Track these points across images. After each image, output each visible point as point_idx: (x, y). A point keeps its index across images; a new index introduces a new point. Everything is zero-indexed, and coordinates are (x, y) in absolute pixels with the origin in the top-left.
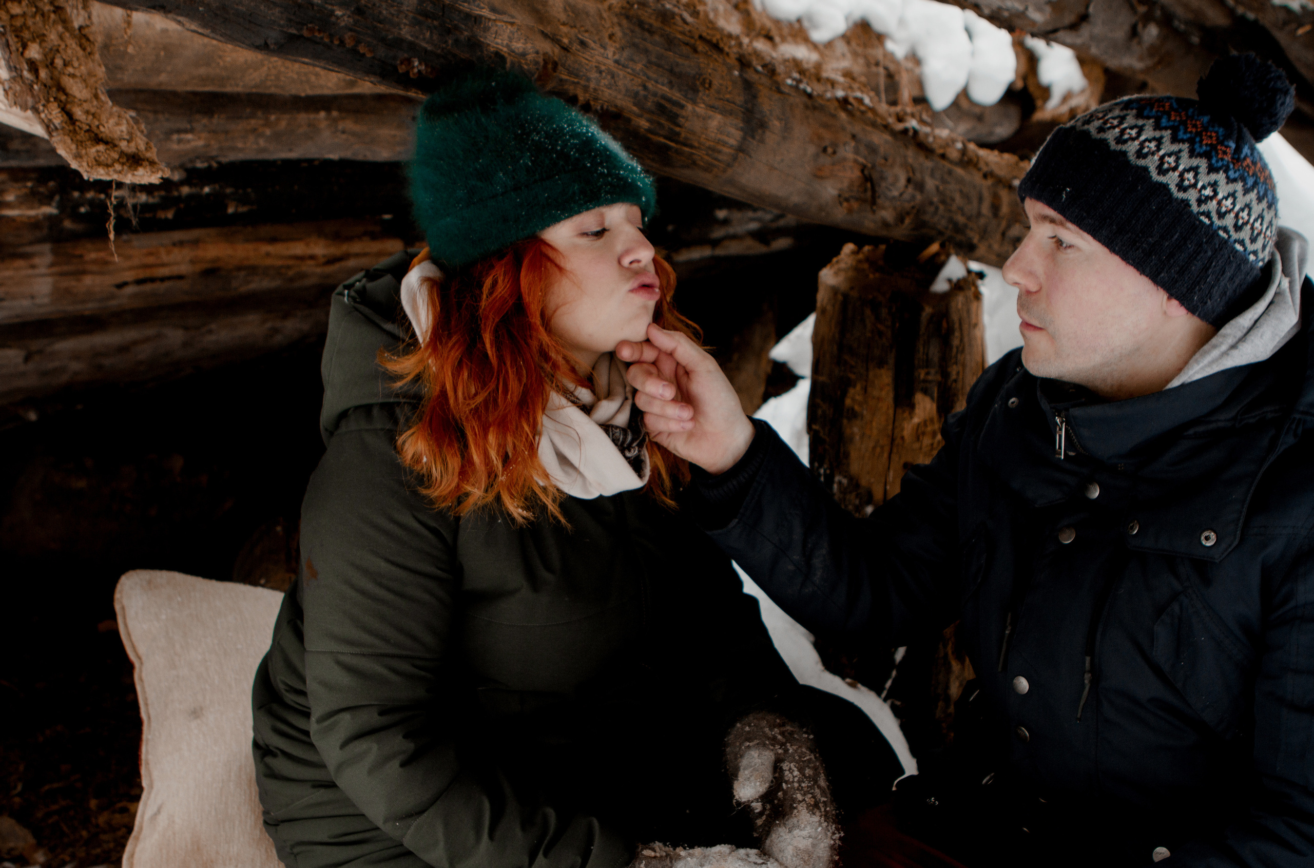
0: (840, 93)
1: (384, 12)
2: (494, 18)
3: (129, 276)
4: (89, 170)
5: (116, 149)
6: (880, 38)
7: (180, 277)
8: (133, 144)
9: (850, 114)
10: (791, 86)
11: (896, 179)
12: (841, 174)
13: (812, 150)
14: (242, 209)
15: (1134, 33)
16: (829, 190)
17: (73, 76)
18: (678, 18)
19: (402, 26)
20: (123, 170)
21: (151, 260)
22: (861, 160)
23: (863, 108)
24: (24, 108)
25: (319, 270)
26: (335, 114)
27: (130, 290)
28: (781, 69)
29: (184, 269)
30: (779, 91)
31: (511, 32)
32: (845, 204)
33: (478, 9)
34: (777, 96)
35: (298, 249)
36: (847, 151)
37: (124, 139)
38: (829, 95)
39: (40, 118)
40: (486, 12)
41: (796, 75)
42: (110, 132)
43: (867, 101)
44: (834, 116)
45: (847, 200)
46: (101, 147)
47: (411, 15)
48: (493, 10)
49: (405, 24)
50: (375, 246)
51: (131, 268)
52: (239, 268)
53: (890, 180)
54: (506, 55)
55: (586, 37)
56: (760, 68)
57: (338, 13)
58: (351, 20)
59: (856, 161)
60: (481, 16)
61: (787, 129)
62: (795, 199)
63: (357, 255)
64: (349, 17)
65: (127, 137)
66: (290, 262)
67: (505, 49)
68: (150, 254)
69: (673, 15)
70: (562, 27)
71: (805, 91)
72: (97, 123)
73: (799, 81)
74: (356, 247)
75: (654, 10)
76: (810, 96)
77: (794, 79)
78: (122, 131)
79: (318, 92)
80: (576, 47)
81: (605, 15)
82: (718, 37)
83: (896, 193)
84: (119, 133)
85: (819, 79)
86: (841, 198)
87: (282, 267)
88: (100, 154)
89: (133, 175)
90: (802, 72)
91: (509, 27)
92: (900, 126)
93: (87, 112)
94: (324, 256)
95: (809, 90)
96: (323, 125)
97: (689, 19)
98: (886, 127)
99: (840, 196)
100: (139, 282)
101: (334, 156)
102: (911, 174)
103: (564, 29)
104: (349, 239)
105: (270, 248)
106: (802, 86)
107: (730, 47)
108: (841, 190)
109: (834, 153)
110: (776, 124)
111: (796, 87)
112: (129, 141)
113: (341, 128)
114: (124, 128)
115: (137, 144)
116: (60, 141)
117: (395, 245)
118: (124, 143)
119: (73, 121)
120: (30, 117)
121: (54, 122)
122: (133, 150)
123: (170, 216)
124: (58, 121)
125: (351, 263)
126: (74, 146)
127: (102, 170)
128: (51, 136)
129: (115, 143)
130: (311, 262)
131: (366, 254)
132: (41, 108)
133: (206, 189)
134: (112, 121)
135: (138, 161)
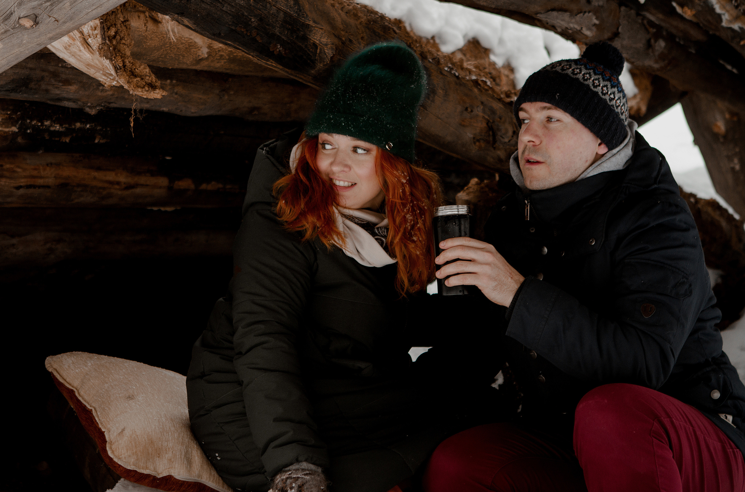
0: (474, 77)
1: (270, 21)
2: (314, 26)
3: (23, 182)
4: (134, 89)
5: (143, 80)
6: (487, 51)
7: (48, 187)
8: (150, 79)
9: (480, 90)
10: (447, 71)
11: (507, 131)
12: (475, 125)
13: (459, 108)
14: (102, 141)
15: (649, 45)
16: (469, 134)
17: (125, 44)
18: (391, 30)
19: (276, 28)
20: (149, 90)
21: (35, 173)
22: (487, 117)
23: (486, 87)
24: (107, 58)
25: (120, 193)
27: (21, 191)
28: (442, 61)
29: (50, 181)
30: (441, 73)
31: (321, 33)
32: (477, 144)
33: (308, 21)
34: (441, 76)
35: (111, 176)
36: (479, 111)
37: (148, 76)
38: (468, 78)
39: (112, 63)
40: (311, 23)
41: (450, 65)
42: (140, 72)
43: (488, 83)
44: (471, 90)
45: (478, 141)
46: (139, 79)
47: (281, 23)
48: (314, 22)
49: (278, 27)
50: (151, 180)
51: (25, 177)
52: (79, 185)
53: (503, 131)
54: (318, 45)
55: (351, 37)
56: (431, 60)
57: (253, 20)
58: (257, 24)
59: (483, 117)
60: (309, 25)
61: (446, 95)
62: (449, 138)
63: (142, 185)
64: (256, 22)
66: (106, 185)
67: (318, 42)
68: (35, 169)
69: (389, 28)
70: (342, 32)
71: (455, 75)
72: (134, 68)
73: (451, 69)
74: (143, 180)
75: (380, 25)
76: (457, 77)
77: (449, 67)
78: (146, 72)
80: (348, 42)
81: (359, 27)
82: (411, 41)
83: (506, 140)
84: (145, 73)
85: (462, 68)
86: (475, 140)
87: (101, 188)
88: (138, 82)
89: (154, 93)
90: (453, 64)
91: (321, 31)
92: (508, 100)
93: (129, 62)
94: (125, 183)
95: (457, 74)
97: (397, 31)
98: (500, 100)
99: (474, 138)
100: (28, 187)
102: (515, 129)
103: (343, 33)
104: (139, 173)
105: (96, 174)
106: (453, 72)
107: (417, 47)
108: (475, 134)
109: (472, 111)
110: (440, 92)
111: (450, 72)
112: (150, 77)
113: (175, 91)
114: (148, 70)
115: (152, 78)
116: (122, 75)
117: (163, 181)
118: (148, 78)
119: (124, 66)
120: (107, 63)
121: (119, 66)
122: (150, 81)
123: (68, 141)
124: (121, 65)
125: (138, 190)
126: (127, 77)
127: (140, 90)
128: (116, 72)
129: (143, 77)
130: (117, 187)
131: (147, 185)
132: (113, 58)
133: (88, 126)
134: (142, 67)
135: (152, 87)
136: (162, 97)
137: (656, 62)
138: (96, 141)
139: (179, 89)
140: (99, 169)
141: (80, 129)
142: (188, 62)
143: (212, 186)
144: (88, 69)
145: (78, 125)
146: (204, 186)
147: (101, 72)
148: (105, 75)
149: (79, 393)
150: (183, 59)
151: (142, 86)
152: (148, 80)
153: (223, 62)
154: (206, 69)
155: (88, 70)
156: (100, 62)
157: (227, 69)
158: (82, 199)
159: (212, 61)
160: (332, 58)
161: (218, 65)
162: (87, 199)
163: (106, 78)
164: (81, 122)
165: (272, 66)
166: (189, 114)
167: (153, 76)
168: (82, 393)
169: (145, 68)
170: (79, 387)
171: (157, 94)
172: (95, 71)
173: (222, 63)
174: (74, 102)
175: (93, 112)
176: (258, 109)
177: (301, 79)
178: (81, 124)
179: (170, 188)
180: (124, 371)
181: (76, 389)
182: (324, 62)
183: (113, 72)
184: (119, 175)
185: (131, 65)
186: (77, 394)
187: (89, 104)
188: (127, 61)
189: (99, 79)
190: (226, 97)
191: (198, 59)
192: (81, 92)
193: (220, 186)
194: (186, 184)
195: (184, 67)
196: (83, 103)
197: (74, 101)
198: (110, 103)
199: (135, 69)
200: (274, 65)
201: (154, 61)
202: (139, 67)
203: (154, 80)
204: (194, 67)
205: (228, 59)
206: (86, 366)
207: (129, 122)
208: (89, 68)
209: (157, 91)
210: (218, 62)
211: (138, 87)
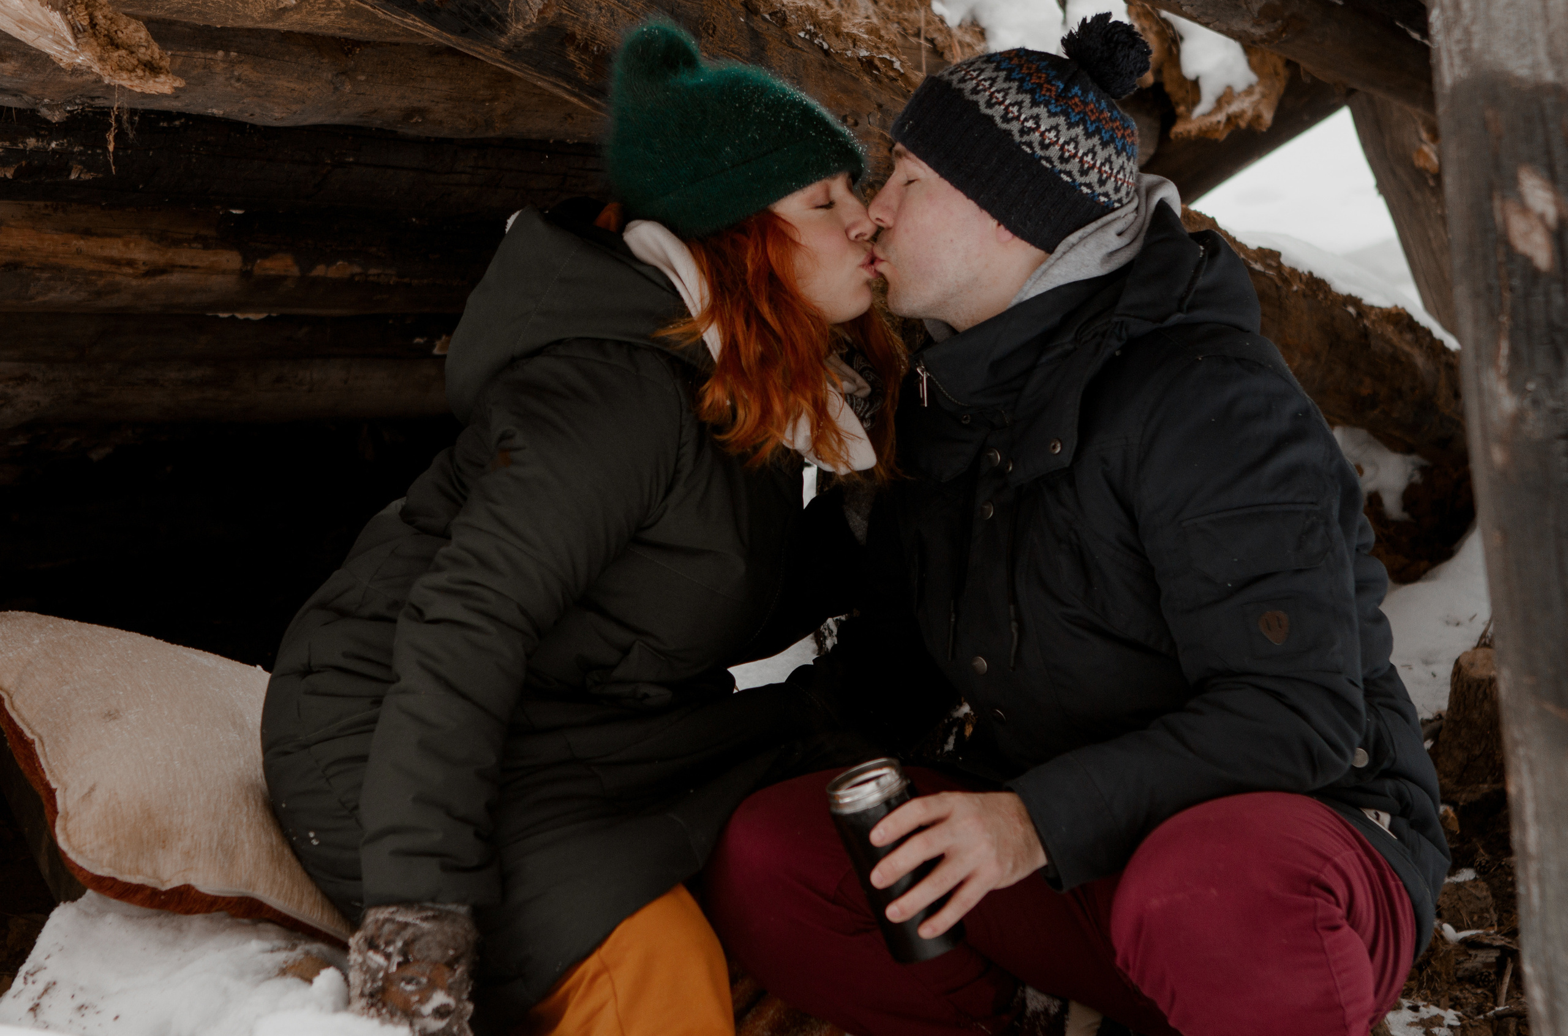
0: (864, 53)
4: (111, 73)
5: (134, 55)
8: (149, 52)
9: (876, 79)
10: (803, 39)
14: (85, 177)
20: (145, 75)
23: (892, 74)
24: (55, 8)
25: (134, 283)
26: (233, 54)
28: (792, 18)
30: (791, 45)
34: (789, 50)
35: (115, 249)
37: (144, 46)
38: (849, 53)
39: (67, 19)
41: (810, 27)
42: (128, 38)
43: (897, 65)
44: (856, 80)
46: (123, 52)
50: (206, 258)
52: (43, 268)
56: (768, 17)
59: (882, 136)
63: (184, 268)
65: (146, 44)
66: (104, 267)
71: (820, 47)
72: (116, 28)
73: (813, 35)
74: (184, 256)
76: (827, 53)
77: (808, 32)
78: (141, 38)
79: (239, 23)
84: (137, 40)
85: (838, 34)
87: (92, 272)
88: (121, 58)
89: (155, 81)
90: (817, 24)
93: (105, 17)
94: (145, 263)
95: (825, 46)
96: (219, 68)
101: (217, 112)
104: (176, 243)
105: (81, 243)
106: (817, 41)
109: (856, 124)
111: (811, 42)
112: (147, 48)
113: (236, 73)
114: (143, 34)
115: (153, 52)
116: (86, 43)
117: (231, 260)
118: (143, 50)
119: (93, 25)
120: (56, 17)
121: (81, 24)
122: (148, 58)
123: (9, 175)
124: (85, 23)
125: (175, 278)
126: (98, 49)
127: (125, 75)
128: (76, 38)
129: (134, 49)
130: (128, 270)
131: (194, 267)
132: (69, 9)
133: (53, 145)
134: (132, 27)
135: (152, 69)
136: (173, 90)
137: (1257, 24)
138: (73, 177)
139: (244, 70)
140: (87, 233)
141: (35, 151)
142: (255, 15)
143: (339, 270)
144: (22, 29)
145: (32, 142)
146: (320, 271)
147: (50, 36)
148: (58, 43)
149: (12, 704)
150: (243, 7)
151: (130, 67)
152: (144, 54)
153: (333, 15)
154: (297, 28)
155: (24, 32)
156: (45, 16)
157: (344, 30)
158: (52, 295)
159: (310, 13)
160: (540, 12)
161: (324, 21)
162: (63, 295)
163: (61, 49)
164: (38, 136)
165: (416, 27)
166: (269, 122)
167: (154, 47)
168: (18, 703)
169: (137, 31)
170: (13, 689)
171: (163, 86)
172: (37, 35)
173: (333, 17)
174: (16, 95)
175: (56, 117)
176: (421, 111)
177: (480, 54)
178: (38, 141)
179: (245, 275)
180: (104, 656)
181: (8, 694)
182: (525, 19)
183: (69, 38)
184: (132, 245)
185: (109, 22)
186: (7, 706)
187: (46, 100)
188: (99, 15)
189: (48, 51)
190: (348, 88)
191: (277, 8)
192: (26, 76)
193: (357, 269)
194: (281, 265)
195: (249, 24)
196: (35, 97)
197: (16, 93)
198: (93, 98)
199: (116, 32)
200: (419, 24)
201: (179, 11)
202: (125, 28)
203: (156, 56)
204: (270, 26)
205: (346, 8)
206: (29, 645)
207: (106, 141)
208: (23, 27)
209: (162, 78)
210: (322, 15)
211: (121, 69)
